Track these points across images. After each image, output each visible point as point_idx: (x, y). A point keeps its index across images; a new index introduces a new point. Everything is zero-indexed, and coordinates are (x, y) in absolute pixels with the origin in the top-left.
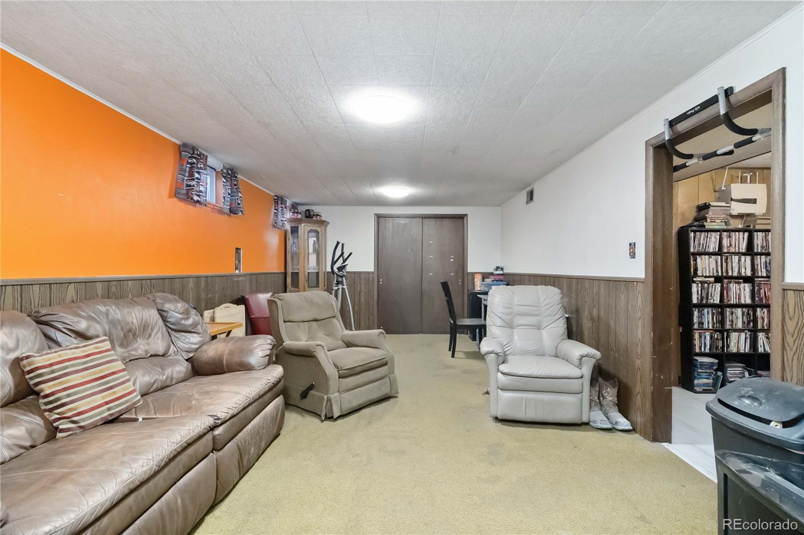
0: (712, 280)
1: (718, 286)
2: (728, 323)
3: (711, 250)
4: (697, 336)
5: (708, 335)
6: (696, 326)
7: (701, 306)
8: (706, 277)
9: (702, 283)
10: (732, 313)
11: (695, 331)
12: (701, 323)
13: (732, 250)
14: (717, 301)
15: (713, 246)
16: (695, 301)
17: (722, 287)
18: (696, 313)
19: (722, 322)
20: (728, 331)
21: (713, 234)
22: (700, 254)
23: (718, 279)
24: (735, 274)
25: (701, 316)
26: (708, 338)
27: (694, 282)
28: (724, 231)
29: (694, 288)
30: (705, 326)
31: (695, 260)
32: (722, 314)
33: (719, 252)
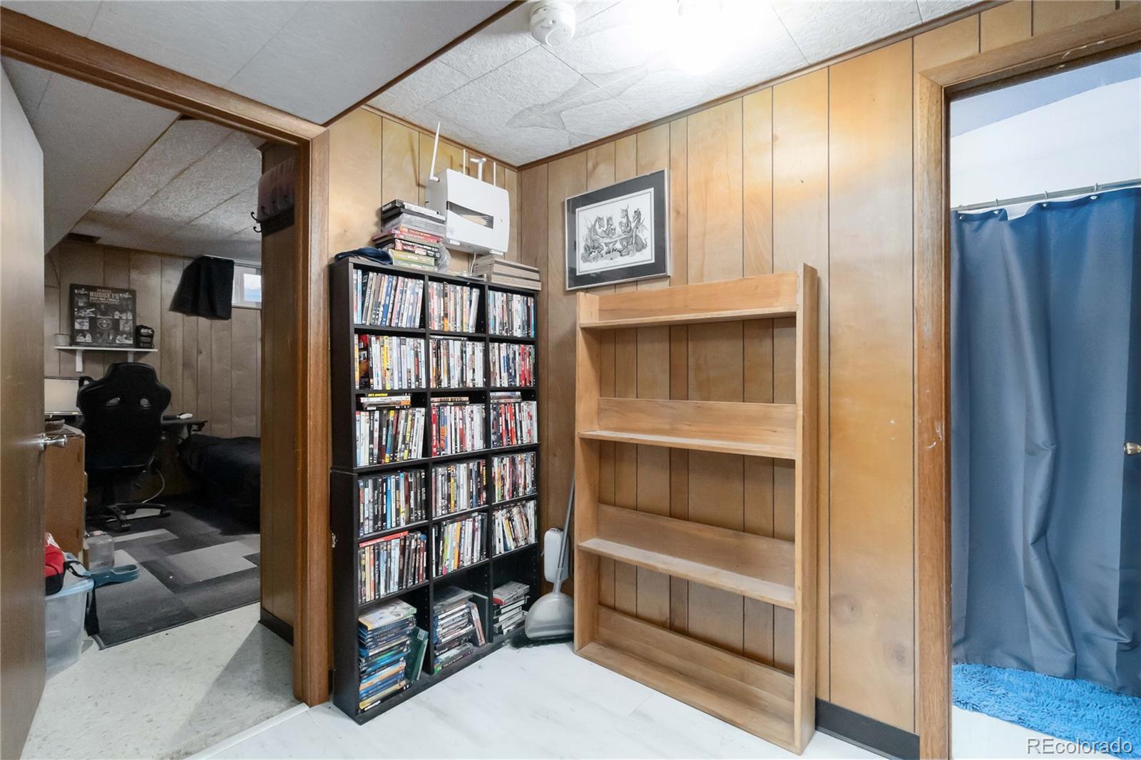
0: (406, 399)
1: (420, 413)
2: (441, 502)
3: (404, 324)
4: (367, 557)
5: (395, 544)
6: (367, 528)
7: (378, 472)
8: (392, 393)
9: (381, 408)
10: (449, 477)
11: (364, 544)
12: (380, 518)
13: (450, 327)
14: (417, 454)
15: (408, 317)
16: (363, 460)
17: (428, 416)
18: (367, 494)
19: (427, 505)
20: (439, 524)
21: (411, 283)
22: (379, 333)
23: (419, 398)
24: (455, 384)
25: (380, 493)
26: (396, 553)
27: (361, 407)
28: (434, 279)
29: (363, 424)
30: (391, 523)
31: (366, 348)
32: (427, 483)
33: (421, 332)
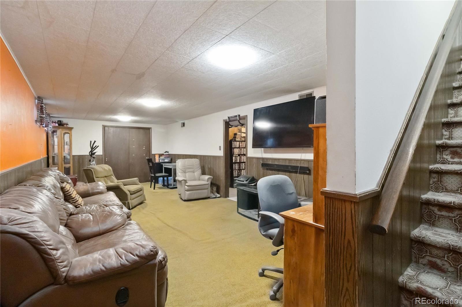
0: (238, 155)
1: (239, 157)
2: (241, 167)
3: (237, 147)
4: (234, 172)
5: (237, 171)
6: (234, 169)
7: (235, 163)
8: (236, 154)
9: (236, 156)
10: (242, 165)
12: (235, 168)
13: (242, 147)
14: (239, 161)
15: (238, 146)
16: (234, 162)
17: (240, 157)
18: (234, 165)
19: (240, 167)
20: (241, 170)
21: (238, 142)
22: (235, 148)
23: (239, 155)
24: (243, 154)
25: (235, 165)
26: (237, 172)
27: (233, 156)
28: (241, 141)
29: (234, 158)
30: (236, 169)
31: (234, 150)
32: (240, 165)
33: (239, 148)
